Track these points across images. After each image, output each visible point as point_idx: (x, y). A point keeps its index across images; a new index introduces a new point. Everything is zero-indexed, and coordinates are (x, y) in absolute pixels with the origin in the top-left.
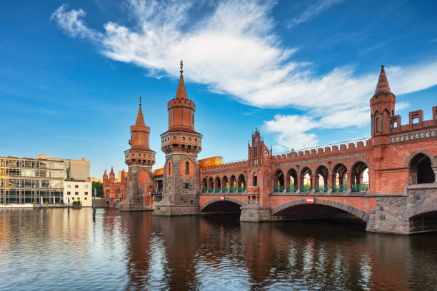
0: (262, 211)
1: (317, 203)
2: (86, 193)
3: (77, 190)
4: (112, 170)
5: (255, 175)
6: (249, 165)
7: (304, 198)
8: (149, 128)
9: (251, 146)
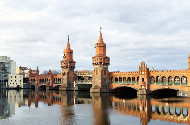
0: (147, 91)
1: (169, 88)
2: (20, 81)
3: (15, 79)
4: (37, 68)
5: (143, 77)
6: (140, 73)
7: (164, 86)
8: (72, 50)
9: (140, 66)
